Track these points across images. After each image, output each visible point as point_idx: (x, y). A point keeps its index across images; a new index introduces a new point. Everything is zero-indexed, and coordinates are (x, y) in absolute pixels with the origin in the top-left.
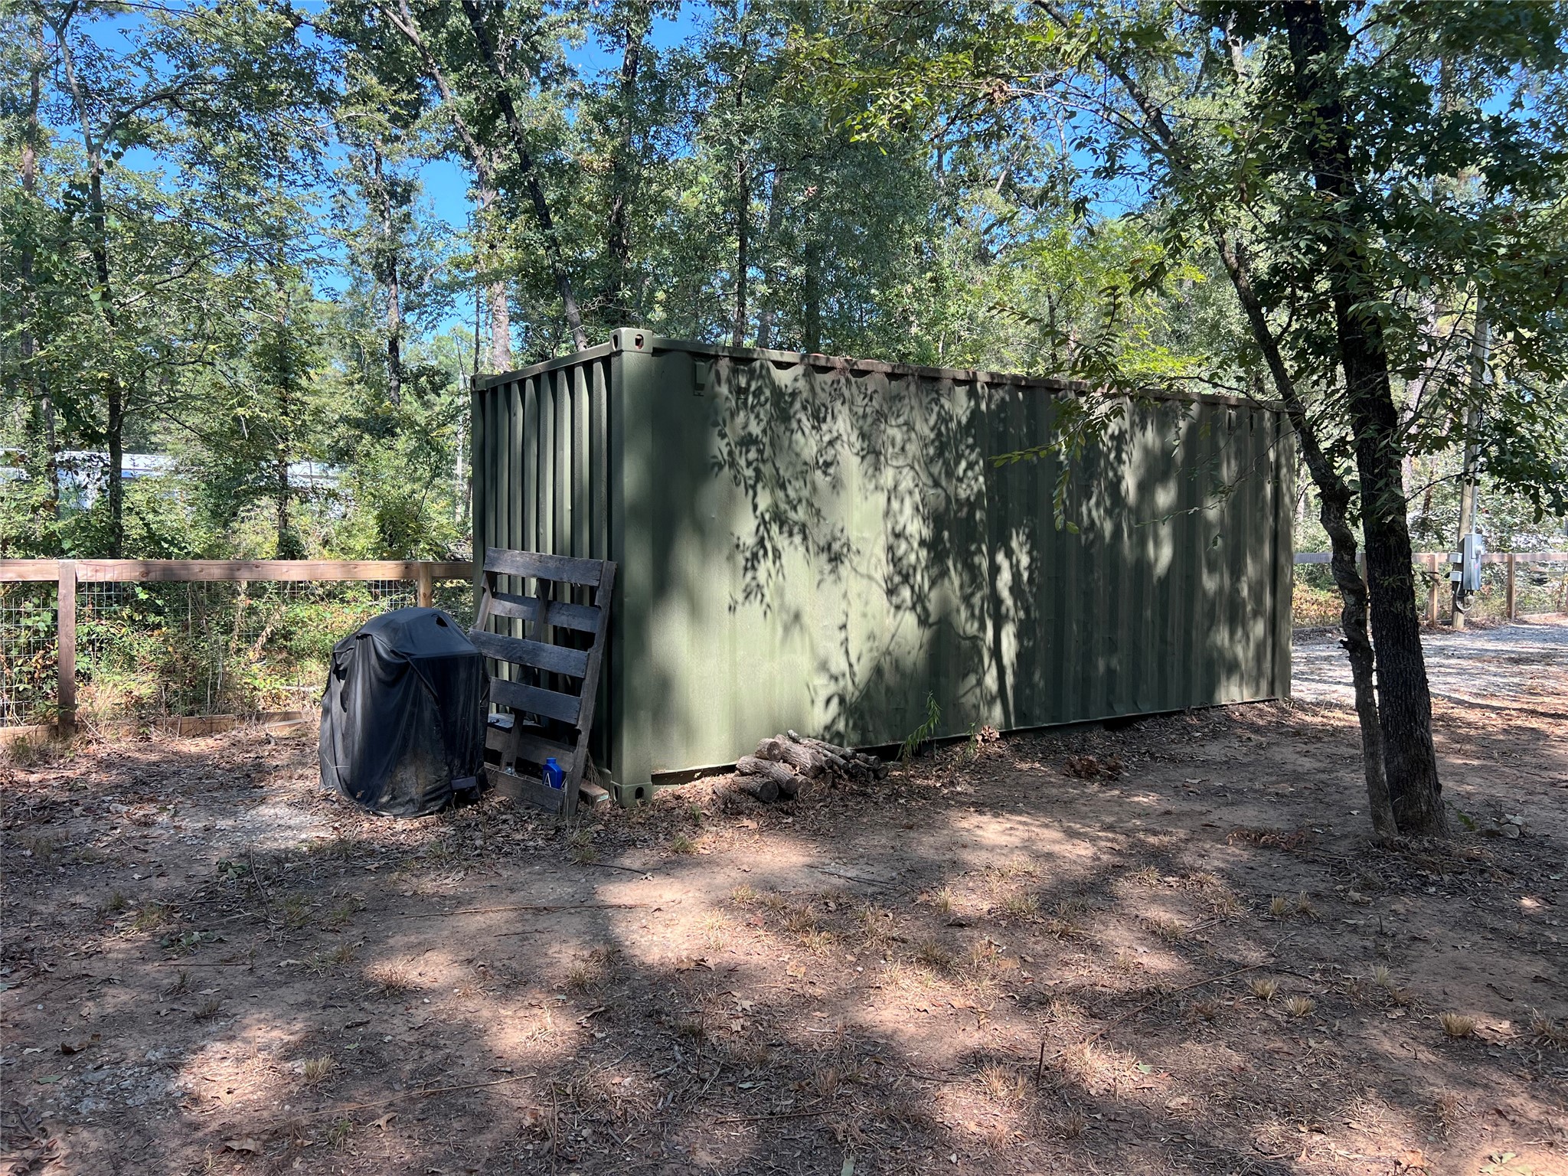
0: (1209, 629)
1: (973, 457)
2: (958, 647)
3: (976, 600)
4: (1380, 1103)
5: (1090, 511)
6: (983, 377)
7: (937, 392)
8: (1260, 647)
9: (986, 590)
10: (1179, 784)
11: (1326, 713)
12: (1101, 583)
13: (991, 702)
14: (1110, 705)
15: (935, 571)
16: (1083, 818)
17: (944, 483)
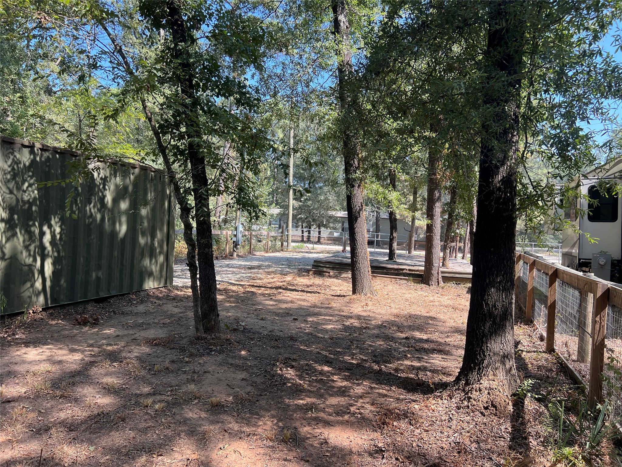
0: (141, 259)
1: (32, 181)
2: (21, 270)
3: (32, 248)
4: (185, 437)
5: (90, 209)
6: (38, 145)
7: (13, 149)
8: (162, 266)
9: (38, 243)
10: (124, 323)
11: (186, 290)
12: (95, 240)
13: (38, 295)
14: (97, 293)
15: (9, 234)
16: (79, 343)
17: (15, 192)
